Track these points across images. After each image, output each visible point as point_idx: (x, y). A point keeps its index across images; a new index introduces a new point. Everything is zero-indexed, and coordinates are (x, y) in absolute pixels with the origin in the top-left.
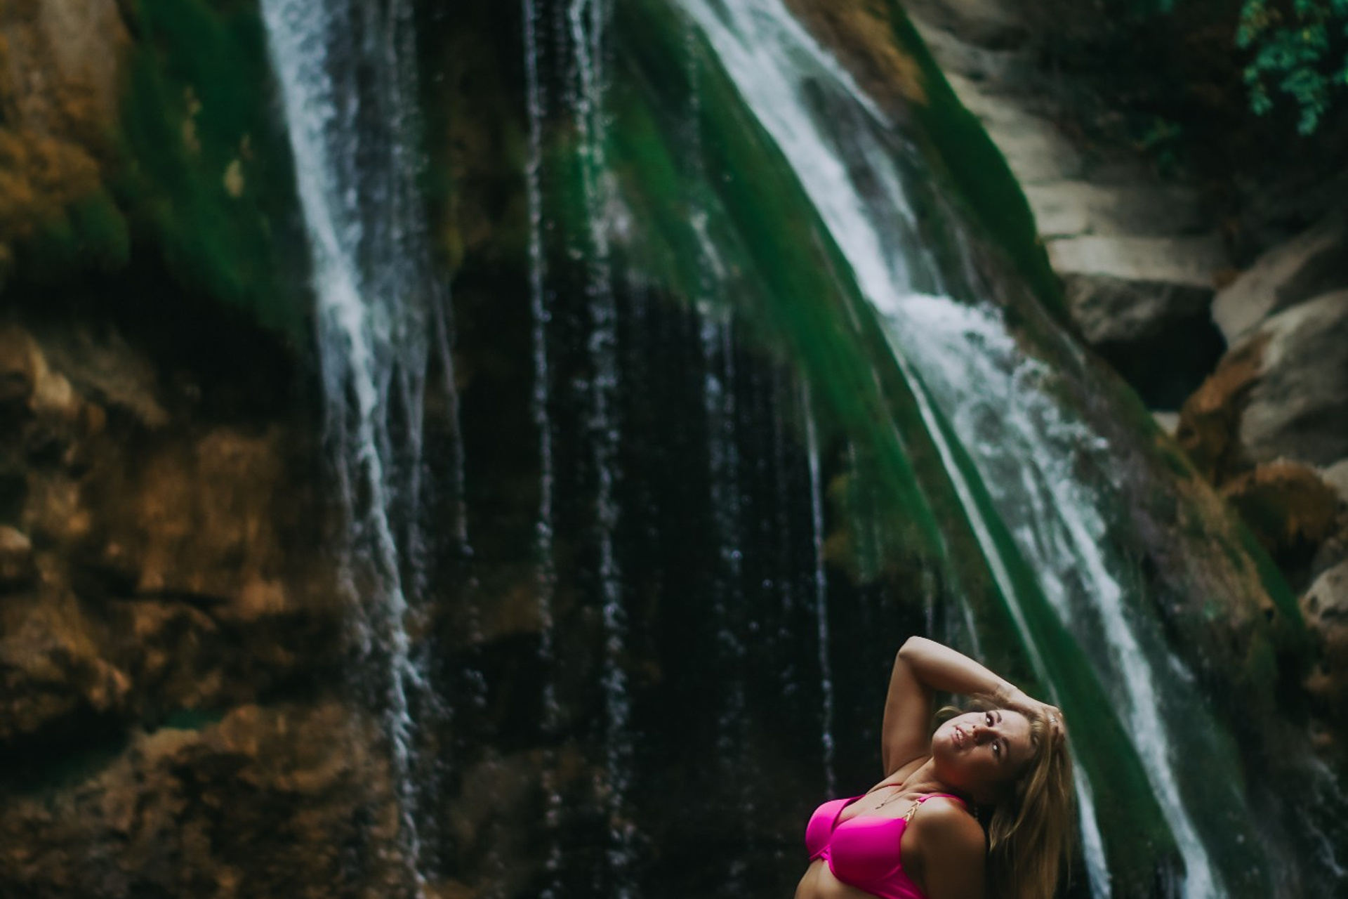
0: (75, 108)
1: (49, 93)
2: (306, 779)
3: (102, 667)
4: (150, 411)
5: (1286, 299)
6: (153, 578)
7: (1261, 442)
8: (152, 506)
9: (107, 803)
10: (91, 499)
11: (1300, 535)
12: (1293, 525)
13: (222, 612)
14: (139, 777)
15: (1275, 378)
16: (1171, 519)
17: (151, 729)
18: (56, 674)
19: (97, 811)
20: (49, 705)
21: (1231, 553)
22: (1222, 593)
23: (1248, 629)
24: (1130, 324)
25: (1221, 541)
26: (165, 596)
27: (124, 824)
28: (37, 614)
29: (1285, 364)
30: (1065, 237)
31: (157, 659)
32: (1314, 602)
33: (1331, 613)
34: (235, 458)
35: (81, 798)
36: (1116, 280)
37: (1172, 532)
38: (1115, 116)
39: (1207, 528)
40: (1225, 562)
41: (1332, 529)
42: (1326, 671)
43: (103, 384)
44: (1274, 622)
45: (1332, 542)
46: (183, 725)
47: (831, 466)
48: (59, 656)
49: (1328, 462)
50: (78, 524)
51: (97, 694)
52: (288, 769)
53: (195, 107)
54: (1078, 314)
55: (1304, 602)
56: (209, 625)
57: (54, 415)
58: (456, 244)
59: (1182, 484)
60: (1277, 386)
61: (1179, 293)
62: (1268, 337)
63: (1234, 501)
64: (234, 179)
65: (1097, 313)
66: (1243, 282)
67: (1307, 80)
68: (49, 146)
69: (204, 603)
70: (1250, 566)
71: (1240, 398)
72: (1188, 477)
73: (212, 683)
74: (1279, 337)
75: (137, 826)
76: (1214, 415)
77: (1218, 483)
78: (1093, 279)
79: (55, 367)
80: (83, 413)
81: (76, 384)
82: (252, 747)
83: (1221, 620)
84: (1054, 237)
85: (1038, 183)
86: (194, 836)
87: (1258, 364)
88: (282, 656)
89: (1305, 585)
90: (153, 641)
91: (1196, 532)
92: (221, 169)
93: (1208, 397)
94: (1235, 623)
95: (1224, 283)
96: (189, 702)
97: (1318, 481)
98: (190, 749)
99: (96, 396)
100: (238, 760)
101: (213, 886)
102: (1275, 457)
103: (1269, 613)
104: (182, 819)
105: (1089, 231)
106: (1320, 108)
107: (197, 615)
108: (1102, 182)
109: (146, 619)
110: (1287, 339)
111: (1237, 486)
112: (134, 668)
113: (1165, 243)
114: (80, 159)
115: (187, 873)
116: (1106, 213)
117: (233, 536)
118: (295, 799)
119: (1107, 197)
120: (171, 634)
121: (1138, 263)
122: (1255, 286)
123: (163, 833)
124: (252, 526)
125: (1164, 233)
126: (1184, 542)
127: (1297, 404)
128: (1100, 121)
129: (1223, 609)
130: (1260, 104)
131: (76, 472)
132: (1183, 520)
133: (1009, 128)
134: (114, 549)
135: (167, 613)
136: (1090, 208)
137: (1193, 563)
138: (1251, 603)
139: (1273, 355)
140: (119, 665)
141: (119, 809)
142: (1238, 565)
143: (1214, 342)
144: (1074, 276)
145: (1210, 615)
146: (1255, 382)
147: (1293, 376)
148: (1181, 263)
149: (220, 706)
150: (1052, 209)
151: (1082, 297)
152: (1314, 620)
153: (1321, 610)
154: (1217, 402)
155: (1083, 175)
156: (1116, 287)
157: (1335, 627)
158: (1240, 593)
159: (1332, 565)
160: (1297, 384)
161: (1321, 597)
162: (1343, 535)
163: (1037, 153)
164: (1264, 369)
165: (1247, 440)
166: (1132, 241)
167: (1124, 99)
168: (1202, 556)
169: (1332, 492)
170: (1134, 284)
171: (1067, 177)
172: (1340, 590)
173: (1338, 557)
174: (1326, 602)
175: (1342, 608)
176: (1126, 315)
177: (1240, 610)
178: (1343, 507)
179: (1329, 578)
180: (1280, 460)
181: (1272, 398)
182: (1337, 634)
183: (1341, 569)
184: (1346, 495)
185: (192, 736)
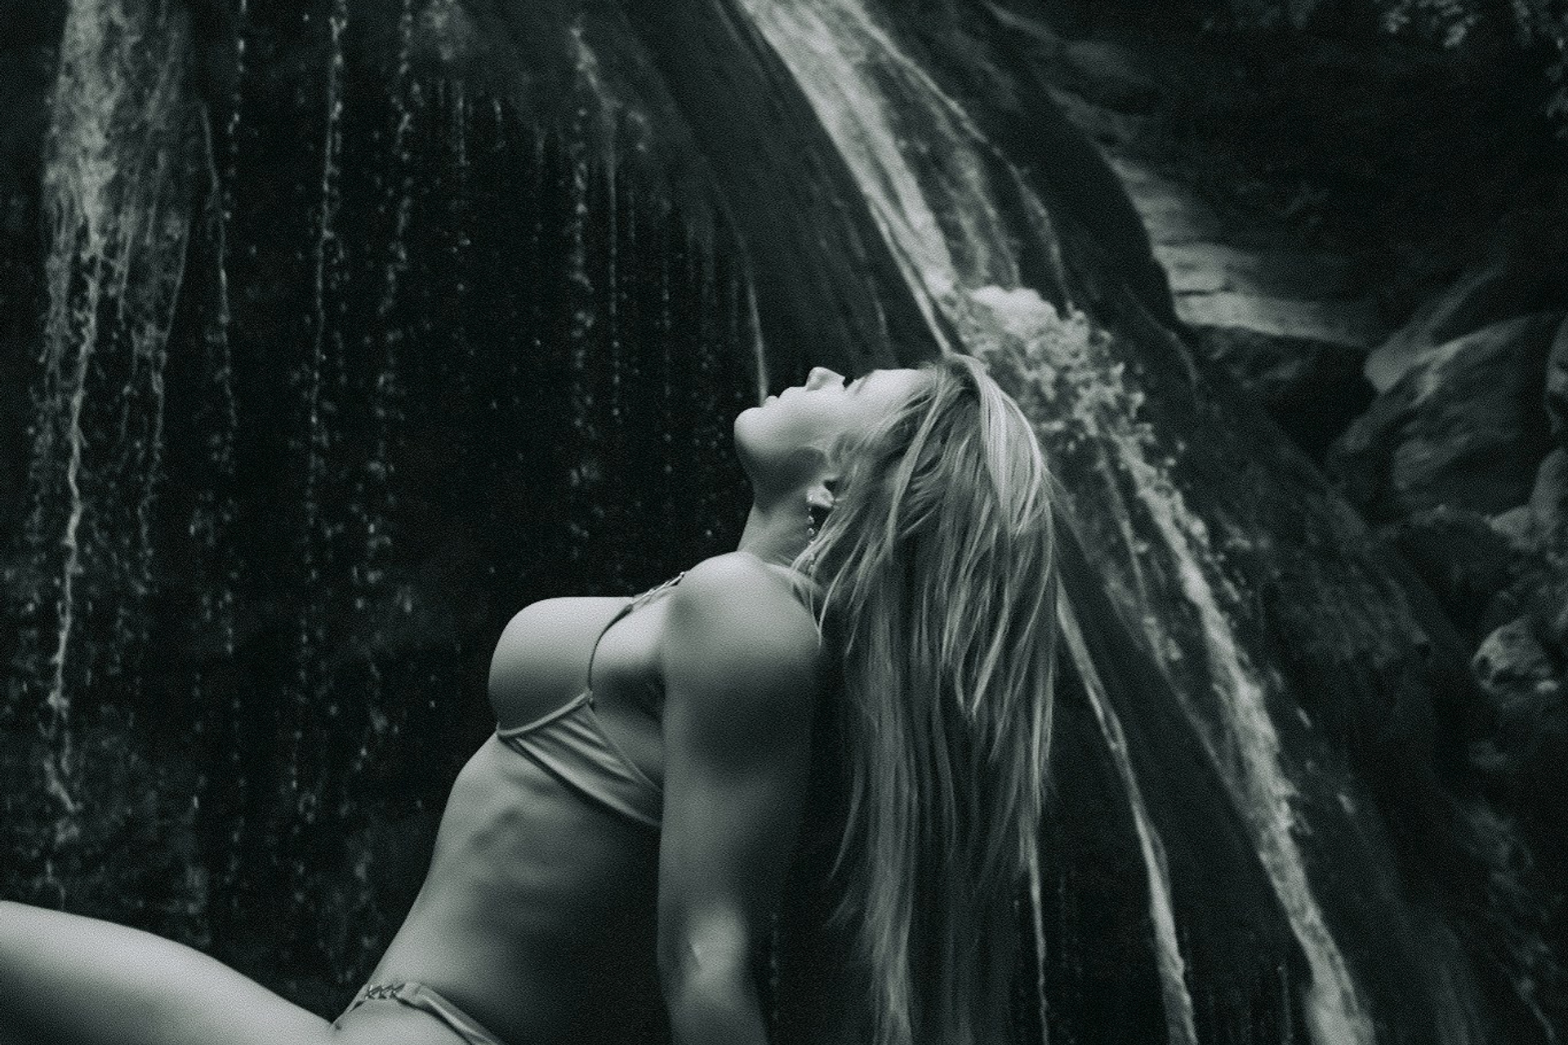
5: (1442, 337)
7: (1416, 488)
11: (1465, 584)
12: (1457, 573)
15: (1433, 409)
16: (1301, 540)
21: (1374, 579)
23: (1393, 669)
24: (1275, 384)
25: (1361, 565)
29: (1442, 394)
30: (1201, 293)
32: (1485, 661)
33: (1504, 677)
36: (1257, 335)
37: (1299, 554)
38: (1257, 184)
39: (1343, 549)
41: (1506, 580)
42: (1501, 748)
44: (1430, 661)
45: (1504, 594)
49: (1497, 511)
55: (1475, 662)
59: (1312, 500)
60: (1435, 421)
61: (1326, 351)
62: (1424, 368)
65: (1240, 370)
66: (1397, 339)
70: (1400, 596)
71: (1391, 436)
74: (1434, 368)
76: (1362, 457)
78: (1231, 333)
83: (1363, 657)
84: (1189, 293)
85: (1170, 243)
87: (1413, 396)
89: (1475, 646)
91: (1329, 553)
93: (1356, 438)
94: (1378, 662)
95: (1377, 343)
97: (1487, 527)
102: (1435, 505)
103: (1424, 650)
105: (1227, 288)
106: (1470, 21)
108: (1241, 247)
110: (1444, 368)
111: (1390, 532)
113: (1313, 306)
116: (1246, 273)
119: (1250, 260)
121: (1281, 321)
122: (1410, 337)
125: (1314, 299)
126: (1314, 566)
127: (1460, 442)
128: (1241, 190)
132: (1313, 539)
136: (1229, 268)
137: (1325, 592)
138: (1401, 639)
139: (1430, 385)
142: (1384, 594)
143: (1365, 393)
144: (1209, 329)
145: (1348, 652)
146: (1409, 416)
147: (1454, 409)
148: (1329, 324)
150: (1186, 268)
151: (1218, 354)
152: (1485, 685)
153: (1493, 673)
154: (1366, 441)
155: (1221, 239)
156: (1255, 343)
157: (1511, 695)
158: (1386, 624)
159: (1506, 622)
160: (1458, 419)
161: (1493, 657)
162: (1517, 587)
163: (1171, 214)
164: (1419, 400)
165: (1401, 485)
166: (1276, 302)
167: (1269, 168)
168: (1338, 582)
169: (1503, 539)
170: (1277, 341)
171: (1203, 239)
172: (1516, 650)
173: (1511, 614)
174: (1500, 664)
175: (1519, 672)
176: (1269, 375)
177: (1386, 646)
178: (1518, 555)
179: (1502, 637)
180: (1441, 508)
181: (1429, 436)
182: (1514, 701)
183: (1517, 626)
184: (1520, 543)
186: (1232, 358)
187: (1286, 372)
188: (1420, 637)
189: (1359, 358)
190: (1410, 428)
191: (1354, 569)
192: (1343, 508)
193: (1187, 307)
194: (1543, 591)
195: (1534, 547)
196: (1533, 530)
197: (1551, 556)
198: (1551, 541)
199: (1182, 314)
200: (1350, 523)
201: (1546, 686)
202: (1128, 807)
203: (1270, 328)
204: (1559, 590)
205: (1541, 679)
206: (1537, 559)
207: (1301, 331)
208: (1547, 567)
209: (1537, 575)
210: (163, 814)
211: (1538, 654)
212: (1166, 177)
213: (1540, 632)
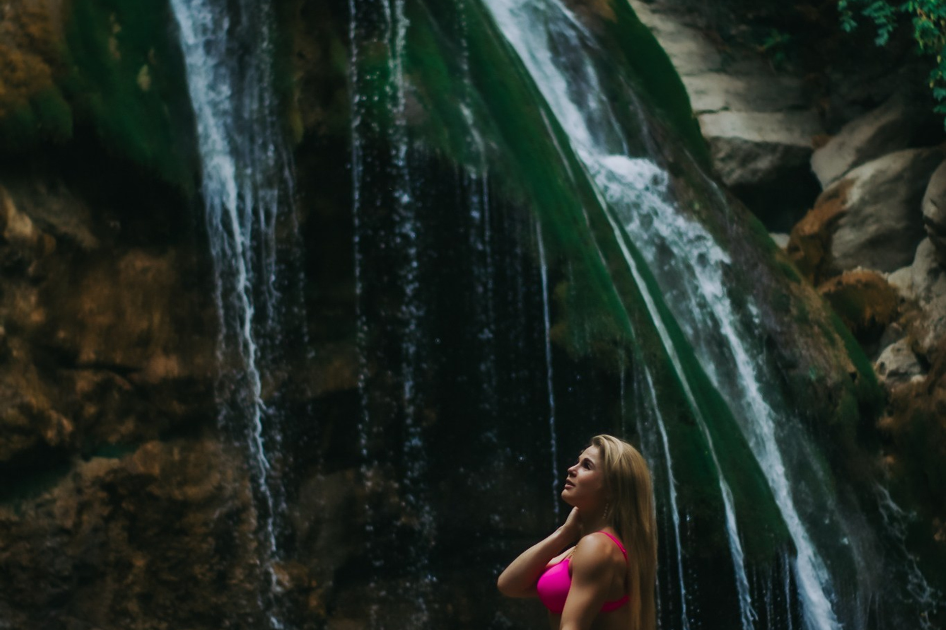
0: (35, 29)
1: (16, 19)
2: (193, 492)
3: (54, 415)
4: (86, 239)
5: (864, 156)
6: (88, 354)
7: (845, 256)
8: (88, 304)
9: (57, 509)
10: (46, 300)
11: (873, 319)
12: (868, 313)
13: (136, 376)
14: (79, 491)
15: (856, 211)
16: (788, 311)
17: (87, 458)
18: (22, 420)
19: (50, 515)
20: (18, 442)
21: (827, 334)
22: (821, 361)
23: (838, 387)
24: (755, 172)
25: (820, 326)
26: (96, 366)
27: (69, 523)
28: (9, 379)
29: (863, 202)
30: (710, 112)
31: (91, 410)
32: (882, 365)
33: (894, 374)
34: (145, 271)
35: (39, 506)
36: (746, 142)
37: (786, 319)
38: (743, 27)
39: (810, 317)
40: (823, 340)
41: (895, 316)
42: (890, 414)
43: (54, 220)
44: (857, 381)
45: (895, 325)
46: (109, 455)
47: (555, 276)
48: (25, 409)
49: (891, 270)
50: (37, 317)
51: (51, 434)
52: (181, 485)
53: (117, 29)
54: (719, 165)
55: (876, 366)
56: (127, 386)
57: (21, 242)
58: (298, 125)
59: (793, 286)
60: (857, 217)
61: (788, 150)
62: (852, 182)
63: (827, 296)
64: (144, 79)
65: (732, 164)
66: (833, 143)
67: (881, 9)
68: (16, 56)
69: (124, 371)
70: (840, 343)
71: (831, 226)
72: (798, 282)
73: (129, 426)
74: (858, 183)
75: (78, 525)
76: (813, 237)
77: (816, 284)
78: (729, 141)
79: (21, 209)
80: (41, 240)
81: (36, 221)
82: (156, 470)
83: (821, 380)
84: (702, 112)
85: (689, 74)
86: (117, 531)
87: (844, 202)
88: (178, 408)
89: (876, 354)
90: (88, 397)
91: (803, 319)
92: (136, 72)
93: (810, 224)
94: (829, 383)
95: (820, 144)
96: (113, 439)
97: (886, 282)
98: (114, 471)
99: (50, 229)
100: (147, 479)
101: (130, 566)
102: (855, 266)
103: (853, 375)
104: (108, 519)
105: (726, 109)
106: (890, 28)
107: (118, 379)
108: (736, 74)
109: (84, 382)
110: (864, 184)
111: (829, 286)
112: (76, 417)
113: (779, 116)
114: (39, 65)
115: (112, 557)
116: (738, 95)
117: (144, 325)
118: (186, 506)
119: (739, 85)
120: (101, 392)
121: (760, 130)
122: (841, 146)
123: (95, 530)
124: (157, 318)
125: (779, 110)
126: (795, 326)
127: (871, 229)
128: (733, 32)
129: (822, 373)
130: (849, 25)
131: (35, 281)
132: (794, 311)
133: (672, 36)
134: (62, 334)
135: (98, 378)
136: (727, 92)
137: (801, 341)
138: (841, 369)
139: (854, 195)
140: (66, 415)
141: (66, 513)
142: (832, 342)
143: (812, 186)
144: (717, 139)
145: (813, 377)
146: (842, 214)
147: (869, 210)
148: (789, 130)
149: (134, 442)
150: (701, 93)
151: (722, 155)
152: (882, 378)
153: (887, 372)
154: (816, 228)
155: (722, 69)
156: (745, 147)
157: (897, 383)
158: (833, 361)
159: (895, 341)
160: (871, 215)
161: (887, 363)
162: (902, 320)
163: (690, 54)
164: (848, 205)
165: (836, 253)
166: (756, 115)
167: (750, 16)
168: (807, 336)
169: (895, 290)
170: (758, 145)
171: (711, 70)
172: (901, 358)
173: (899, 335)
174: (891, 366)
175: (902, 371)
176: (752, 166)
177: (833, 374)
178: (903, 300)
179: (893, 350)
180: (859, 268)
181: (854, 225)
182: (898, 388)
183: (902, 343)
184: (904, 293)
185: (115, 462)
186: (729, 157)
187: (764, 163)
188: (851, 368)
189: (807, 154)
190: (842, 221)
191: (816, 329)
194: (917, 323)
195: (913, 297)
196: (911, 287)
197: (922, 303)
198: (923, 295)
201: (917, 378)
203: (753, 136)
204: (926, 325)
205: (914, 374)
206: (915, 304)
207: (772, 137)
208: (920, 309)
209: (914, 313)
211: (914, 359)
212: (687, 25)
213: (914, 347)
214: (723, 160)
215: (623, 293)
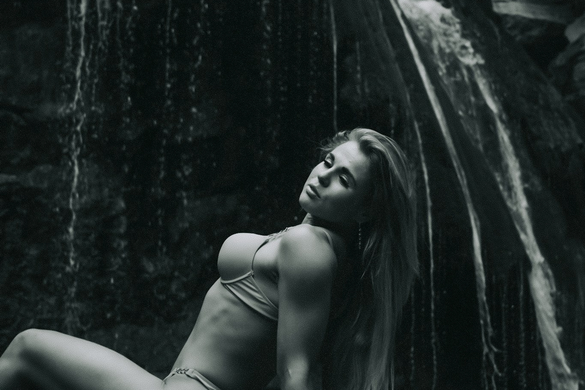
7: (582, 80)
13: (29, 115)
16: (536, 102)
21: (563, 118)
22: (558, 135)
23: (570, 152)
24: (530, 37)
25: (559, 112)
30: (503, 1)
34: (34, 37)
36: (524, 18)
37: (536, 107)
39: (552, 106)
40: (561, 122)
46: (10, 173)
56: (22, 122)
59: (542, 86)
61: (551, 25)
65: (516, 32)
66: (578, 21)
69: (19, 110)
70: (573, 124)
73: (26, 153)
76: (562, 68)
78: (514, 17)
82: (45, 186)
83: (557, 148)
84: (499, 1)
86: (13, 228)
87: (582, 46)
91: (547, 107)
93: (560, 60)
94: (563, 150)
95: (570, 22)
100: (36, 191)
101: (24, 254)
103: (581, 146)
107: (15, 117)
111: (570, 97)
113: (546, 7)
115: (8, 247)
117: (35, 78)
121: (534, 13)
124: (45, 73)
126: (541, 112)
129: (558, 143)
132: (541, 102)
137: (545, 122)
138: (572, 141)
142: (567, 123)
143: (564, 42)
144: (506, 16)
145: (552, 146)
146: (581, 53)
148: (552, 14)
149: (30, 164)
151: (509, 25)
154: (564, 62)
156: (523, 21)
158: (567, 135)
164: (584, 47)
165: (576, 79)
166: (532, 5)
168: (550, 119)
170: (531, 20)
176: (528, 34)
177: (566, 144)
185: (12, 178)
186: (514, 27)
187: (535, 33)
188: (580, 141)
189: (563, 28)
190: (581, 58)
191: (556, 114)
192: (553, 90)
193: (498, 7)
199: (496, 9)
200: (555, 95)
202: (466, 205)
203: (530, 16)
207: (541, 17)
210: (111, 197)
214: (510, 29)
215: (403, 70)
